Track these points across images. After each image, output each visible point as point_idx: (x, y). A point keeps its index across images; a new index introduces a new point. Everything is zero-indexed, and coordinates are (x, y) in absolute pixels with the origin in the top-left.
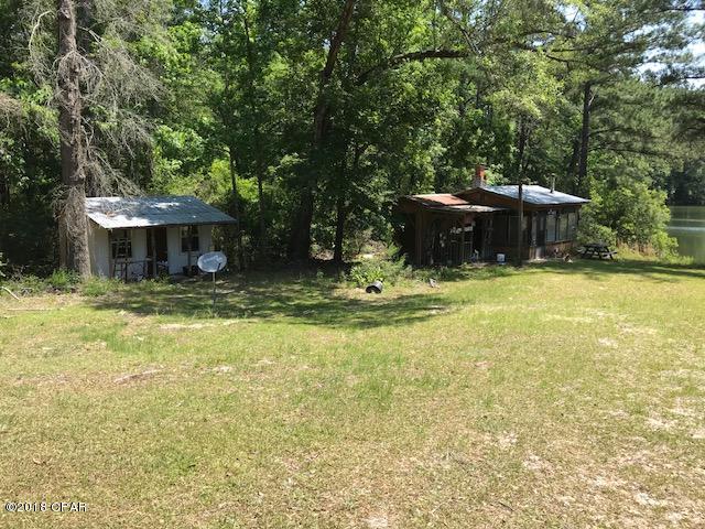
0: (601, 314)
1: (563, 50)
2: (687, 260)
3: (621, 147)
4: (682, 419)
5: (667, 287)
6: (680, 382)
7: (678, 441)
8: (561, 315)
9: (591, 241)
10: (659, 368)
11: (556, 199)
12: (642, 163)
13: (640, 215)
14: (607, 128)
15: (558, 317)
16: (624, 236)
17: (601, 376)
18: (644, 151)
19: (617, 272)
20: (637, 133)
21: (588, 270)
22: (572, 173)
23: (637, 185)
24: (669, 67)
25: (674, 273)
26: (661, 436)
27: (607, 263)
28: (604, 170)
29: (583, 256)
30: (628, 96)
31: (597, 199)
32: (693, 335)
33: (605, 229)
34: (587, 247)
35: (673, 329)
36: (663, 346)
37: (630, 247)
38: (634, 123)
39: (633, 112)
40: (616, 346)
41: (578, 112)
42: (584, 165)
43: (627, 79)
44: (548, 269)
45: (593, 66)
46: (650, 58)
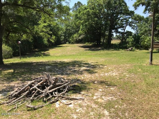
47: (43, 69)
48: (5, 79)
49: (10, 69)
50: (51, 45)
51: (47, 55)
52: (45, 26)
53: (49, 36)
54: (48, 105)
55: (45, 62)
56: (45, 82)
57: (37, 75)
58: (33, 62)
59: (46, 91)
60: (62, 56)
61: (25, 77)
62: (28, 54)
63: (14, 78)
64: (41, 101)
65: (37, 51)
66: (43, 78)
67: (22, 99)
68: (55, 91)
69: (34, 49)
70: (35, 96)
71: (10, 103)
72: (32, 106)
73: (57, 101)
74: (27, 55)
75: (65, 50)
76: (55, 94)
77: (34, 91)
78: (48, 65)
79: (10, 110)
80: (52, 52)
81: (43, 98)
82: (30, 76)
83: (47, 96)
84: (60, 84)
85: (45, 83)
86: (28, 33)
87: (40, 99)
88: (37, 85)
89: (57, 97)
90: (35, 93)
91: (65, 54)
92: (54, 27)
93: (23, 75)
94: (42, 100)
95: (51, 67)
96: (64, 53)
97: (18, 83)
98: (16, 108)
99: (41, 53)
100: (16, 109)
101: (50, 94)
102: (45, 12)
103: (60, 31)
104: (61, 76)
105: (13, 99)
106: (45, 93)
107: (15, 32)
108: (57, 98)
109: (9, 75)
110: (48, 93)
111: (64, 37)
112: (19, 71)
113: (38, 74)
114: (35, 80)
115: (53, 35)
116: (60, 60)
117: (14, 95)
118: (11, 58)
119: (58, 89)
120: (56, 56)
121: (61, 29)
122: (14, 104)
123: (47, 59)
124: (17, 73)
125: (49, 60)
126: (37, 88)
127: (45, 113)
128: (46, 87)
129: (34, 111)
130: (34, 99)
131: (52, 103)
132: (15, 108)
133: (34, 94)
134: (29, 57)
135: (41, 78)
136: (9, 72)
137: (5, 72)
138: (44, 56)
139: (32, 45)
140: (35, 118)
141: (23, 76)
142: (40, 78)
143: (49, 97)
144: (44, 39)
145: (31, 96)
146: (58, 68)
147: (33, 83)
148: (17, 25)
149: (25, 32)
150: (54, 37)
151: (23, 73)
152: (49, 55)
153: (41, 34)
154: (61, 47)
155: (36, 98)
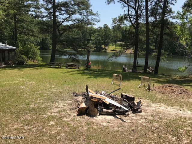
0: (21, 80)
1: (5, 3)
2: (45, 63)
3: (26, 33)
4: (39, 103)
5: (39, 70)
6: (39, 94)
7: (37, 109)
8: (9, 81)
9: (20, 60)
10: (35, 92)
11: (8, 47)
12: (32, 39)
13: (32, 52)
14: (22, 28)
15: (8, 82)
16: (29, 58)
17: (19, 97)
18: (32, 35)
19: (27, 68)
20: (30, 30)
21: (19, 68)
22: (13, 40)
23: (31, 44)
24: (36, 14)
25: (41, 67)
26: (33, 109)
27: (24, 65)
28: (22, 40)
29: (17, 64)
30: (27, 20)
31: (21, 48)
32: (44, 82)
33: (24, 56)
34: (18, 61)
35: (39, 81)
36: (37, 86)
37: (31, 61)
38: (29, 28)
39: (28, 24)
40: (24, 88)
41: (13, 22)
42: (16, 38)
43: (26, 15)
44: (6, 68)
45: (15, 10)
46: (32, 10)
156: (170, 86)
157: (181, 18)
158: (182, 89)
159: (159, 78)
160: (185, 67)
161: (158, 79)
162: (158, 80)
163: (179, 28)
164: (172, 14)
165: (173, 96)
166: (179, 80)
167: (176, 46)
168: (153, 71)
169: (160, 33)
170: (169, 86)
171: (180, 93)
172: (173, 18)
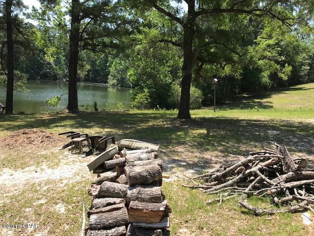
47: (262, 134)
48: (195, 145)
49: (201, 128)
50: (275, 85)
51: (265, 107)
52: (269, 46)
53: (278, 67)
54: (283, 214)
55: (264, 121)
56: (276, 164)
57: (251, 145)
58: (240, 119)
59: (279, 183)
60: (301, 111)
61: (227, 145)
62: (228, 102)
63: (208, 145)
64: (267, 202)
65: (245, 98)
66: (270, 154)
67: (230, 188)
68: (300, 187)
69: (239, 94)
70: (254, 188)
71: (208, 190)
72: (251, 207)
73: (306, 210)
74: (227, 104)
75: (310, 97)
76: (298, 193)
77: (252, 178)
78: (274, 128)
79: (210, 201)
80: (277, 99)
81: (272, 195)
82: (236, 145)
83: (281, 193)
84: (311, 174)
85: (275, 166)
86: (234, 62)
87: (264, 196)
88: (259, 166)
89: (305, 202)
90: (255, 182)
91: (309, 105)
92: (288, 46)
93: (224, 141)
94: (268, 199)
95: (279, 132)
96: (306, 105)
97: (217, 156)
98: (221, 201)
99: (255, 102)
100: (220, 204)
101: (287, 191)
102: (274, 16)
103: (302, 53)
104: (308, 157)
105: (212, 183)
106: (276, 185)
107: (211, 62)
108: (305, 205)
109: (200, 138)
110: (282, 189)
111: (308, 68)
112: (216, 134)
113: (252, 143)
114: (256, 155)
115: (287, 65)
116: (300, 120)
117: (215, 176)
118: (199, 108)
119: (307, 185)
120: (288, 110)
121: (304, 49)
122: (217, 193)
123: (269, 116)
124: (213, 136)
125: (273, 118)
126: (258, 172)
127: (279, 229)
128: (277, 173)
129: (256, 218)
130: (252, 193)
131: (293, 213)
132: (219, 201)
133: (253, 183)
134: (230, 109)
135: (267, 153)
136: (201, 134)
137: (194, 132)
138: (260, 108)
139: (237, 86)
140: (259, 232)
141: (224, 143)
142: (265, 153)
143: (287, 198)
144: (263, 74)
145: (247, 187)
146: (297, 138)
147: (250, 161)
148: (217, 48)
149: (229, 60)
150: (288, 69)
151: (223, 138)
152: (272, 107)
153: (261, 62)
154: (300, 89)
155: (258, 192)
156: (26, 133)
157: (40, 19)
158: (44, 134)
159: (11, 121)
160: (58, 97)
161: (8, 123)
162: (10, 125)
163: (39, 34)
164: (24, 9)
165: (29, 149)
166: (46, 119)
167: (44, 64)
168: (3, 108)
169: (6, 40)
170: (23, 134)
171: (42, 142)
172: (28, 16)
